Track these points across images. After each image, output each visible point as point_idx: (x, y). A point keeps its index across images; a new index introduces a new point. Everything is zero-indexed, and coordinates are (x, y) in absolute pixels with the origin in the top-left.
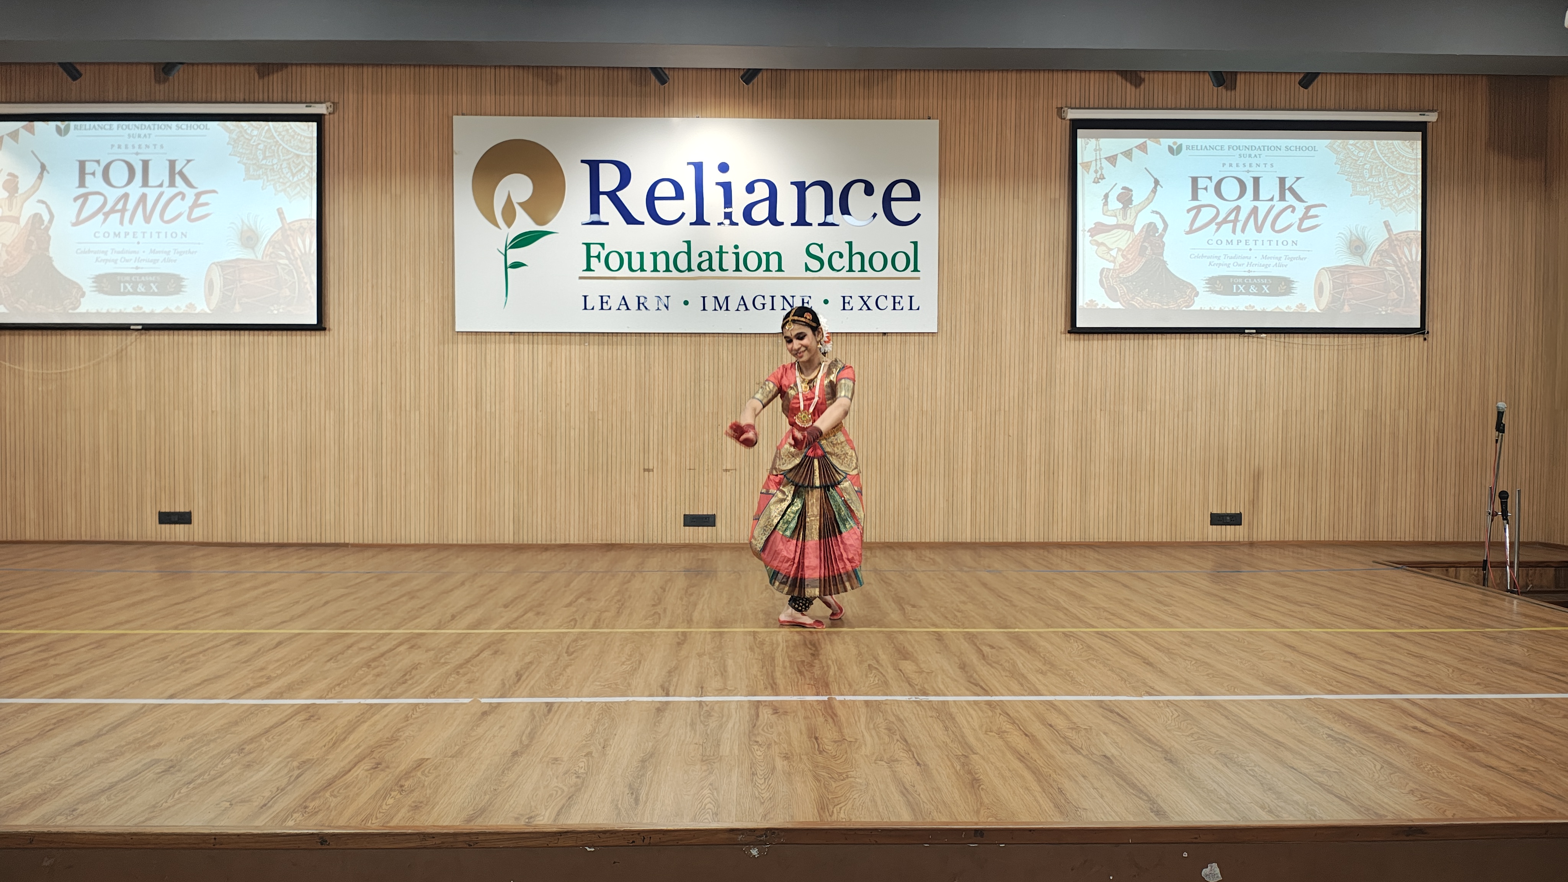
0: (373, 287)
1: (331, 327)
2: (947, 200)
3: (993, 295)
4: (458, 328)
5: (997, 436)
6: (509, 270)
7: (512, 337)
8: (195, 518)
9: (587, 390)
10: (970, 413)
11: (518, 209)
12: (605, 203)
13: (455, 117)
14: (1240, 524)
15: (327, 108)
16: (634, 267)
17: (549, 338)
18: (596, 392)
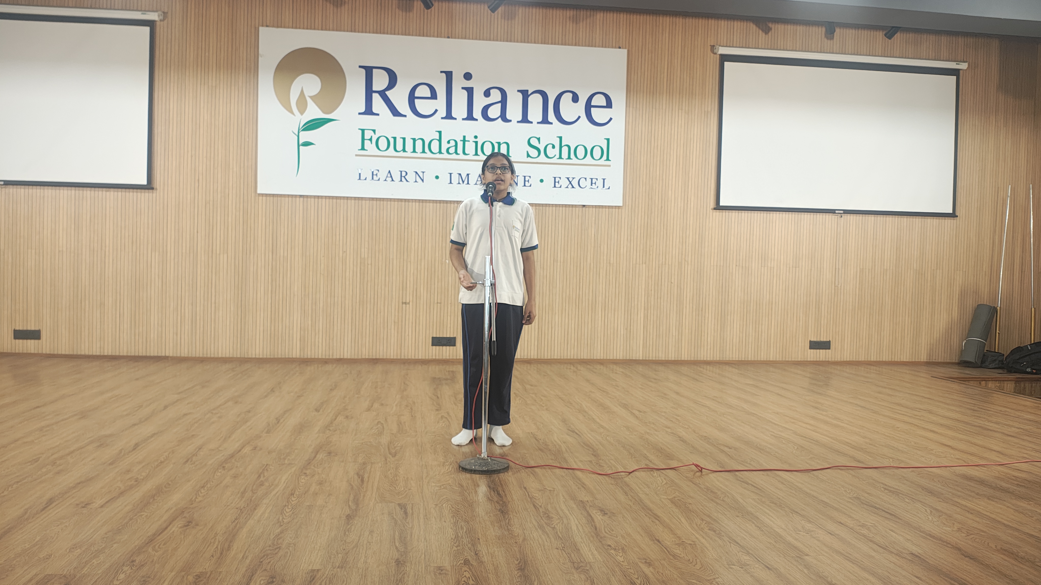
0: (192, 157)
1: (158, 187)
2: (631, 109)
3: (662, 180)
4: (259, 192)
5: (663, 283)
6: (301, 147)
7: (302, 199)
8: (43, 335)
9: (359, 241)
10: (644, 265)
11: (309, 101)
12: (377, 99)
13: (261, 28)
14: (829, 349)
15: (159, 16)
16: (398, 149)
17: (331, 200)
18: (366, 243)
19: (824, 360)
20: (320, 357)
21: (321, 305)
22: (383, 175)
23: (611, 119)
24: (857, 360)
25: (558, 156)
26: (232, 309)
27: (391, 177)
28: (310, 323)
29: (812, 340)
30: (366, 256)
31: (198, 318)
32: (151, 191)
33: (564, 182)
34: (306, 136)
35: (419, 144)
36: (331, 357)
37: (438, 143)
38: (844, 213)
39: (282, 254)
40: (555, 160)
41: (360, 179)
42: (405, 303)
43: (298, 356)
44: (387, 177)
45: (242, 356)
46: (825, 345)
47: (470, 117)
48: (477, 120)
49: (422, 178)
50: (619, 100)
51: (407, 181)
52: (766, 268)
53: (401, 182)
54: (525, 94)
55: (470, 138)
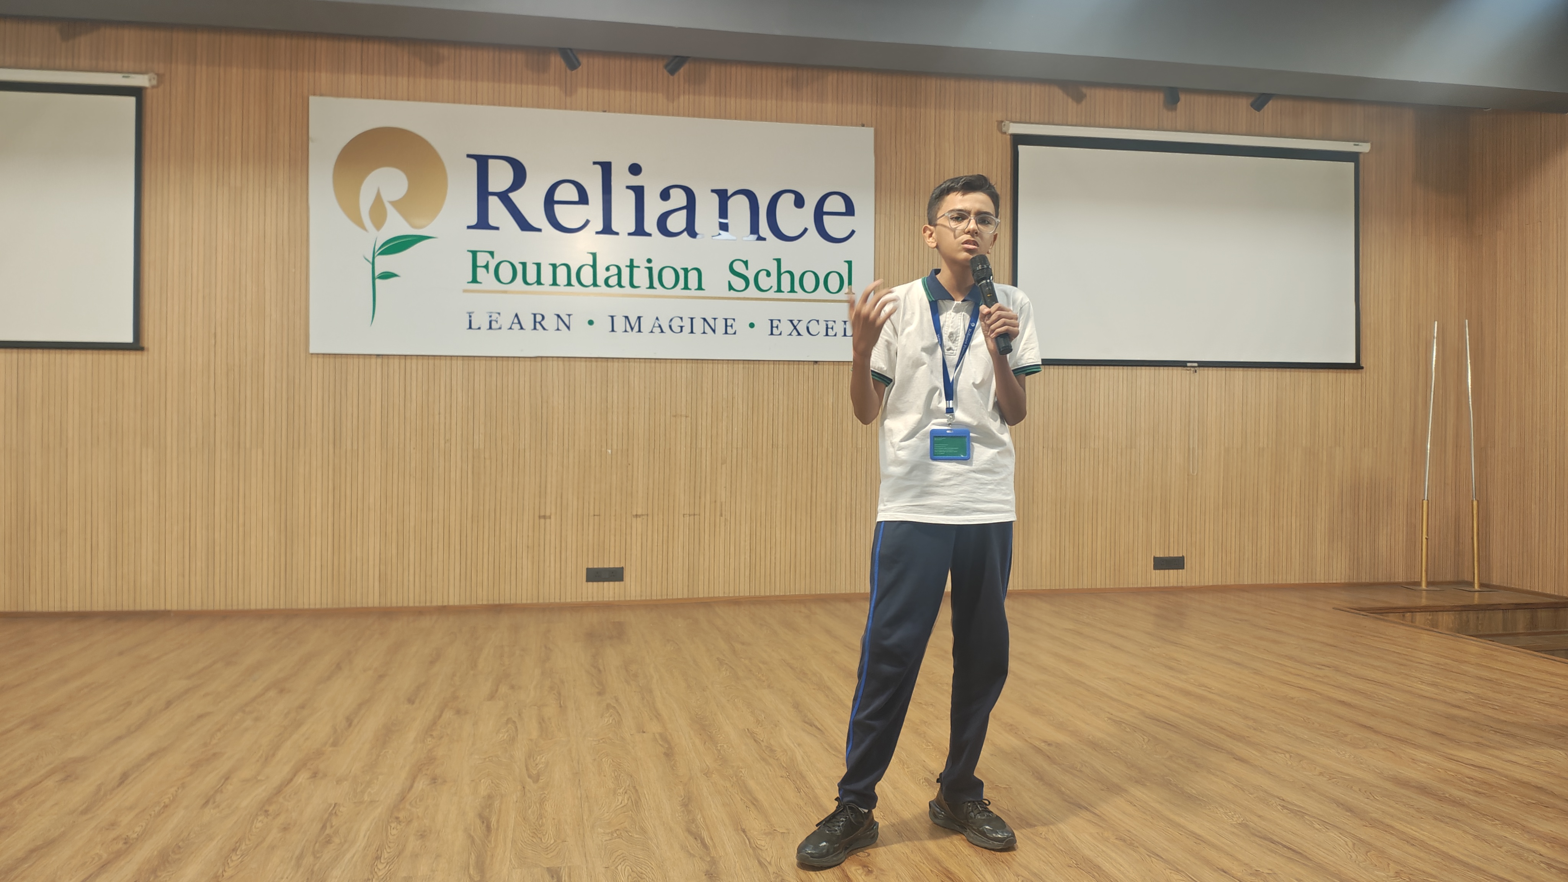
1: (151, 347)
2: (883, 216)
4: (313, 350)
6: (378, 281)
7: (379, 360)
9: (471, 424)
11: (390, 210)
12: (495, 205)
13: (312, 99)
14: (1183, 568)
15: (150, 80)
16: (529, 280)
17: (425, 361)
18: (482, 427)
19: (1175, 585)
20: (411, 604)
21: (412, 524)
22: (506, 320)
23: (853, 232)
24: (1224, 583)
25: (775, 288)
26: (271, 534)
27: (519, 323)
28: (394, 552)
29: (1158, 555)
30: (482, 446)
31: (217, 549)
32: (139, 353)
33: (787, 327)
34: (385, 263)
35: (562, 272)
36: (428, 604)
37: (591, 270)
38: (1199, 366)
39: (349, 447)
40: (771, 294)
41: (470, 328)
42: (545, 517)
43: (377, 604)
44: (513, 323)
45: (289, 607)
46: (1176, 563)
47: (640, 231)
48: (650, 235)
49: (568, 324)
50: (864, 204)
51: (544, 329)
52: (1087, 450)
53: (535, 331)
54: (723, 196)
55: (641, 262)
